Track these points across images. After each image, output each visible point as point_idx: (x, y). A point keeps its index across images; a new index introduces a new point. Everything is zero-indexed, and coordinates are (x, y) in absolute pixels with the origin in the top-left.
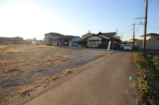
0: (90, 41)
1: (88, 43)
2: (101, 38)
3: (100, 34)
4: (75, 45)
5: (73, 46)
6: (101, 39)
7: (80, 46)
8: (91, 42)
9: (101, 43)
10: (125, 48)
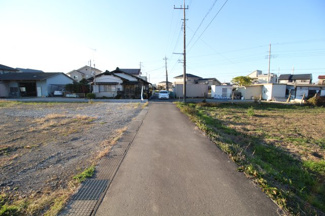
0: (100, 84)
1: (96, 89)
2: (122, 79)
3: (118, 71)
4: (57, 93)
5: (51, 95)
6: (121, 81)
7: (74, 95)
8: (102, 87)
9: (121, 88)
10: (161, 96)
